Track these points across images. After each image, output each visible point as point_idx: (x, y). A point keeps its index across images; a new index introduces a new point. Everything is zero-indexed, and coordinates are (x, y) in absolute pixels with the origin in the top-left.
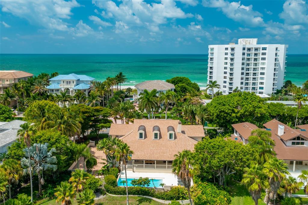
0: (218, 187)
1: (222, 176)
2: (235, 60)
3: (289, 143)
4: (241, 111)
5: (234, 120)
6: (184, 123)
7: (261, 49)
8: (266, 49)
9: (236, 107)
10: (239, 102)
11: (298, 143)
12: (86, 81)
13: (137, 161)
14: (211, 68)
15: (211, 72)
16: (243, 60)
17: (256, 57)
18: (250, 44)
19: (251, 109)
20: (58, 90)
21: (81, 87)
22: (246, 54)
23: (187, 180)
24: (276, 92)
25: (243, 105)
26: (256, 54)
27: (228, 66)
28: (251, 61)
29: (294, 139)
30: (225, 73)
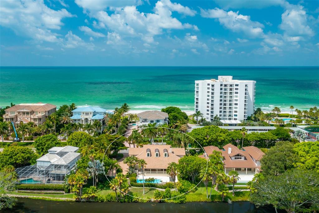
0: (191, 183)
1: (193, 177)
2: (214, 94)
3: (233, 158)
4: (209, 139)
5: (205, 144)
7: (235, 85)
8: (238, 86)
9: (206, 136)
10: (208, 133)
11: (238, 158)
12: (101, 112)
13: (146, 170)
14: (197, 99)
15: (197, 103)
16: (221, 93)
17: (231, 91)
18: (226, 81)
19: (215, 137)
20: (79, 120)
21: (98, 117)
22: (223, 89)
23: (174, 177)
24: (247, 118)
25: (211, 135)
26: (231, 89)
27: (210, 98)
28: (228, 94)
29: (236, 156)
30: (208, 103)
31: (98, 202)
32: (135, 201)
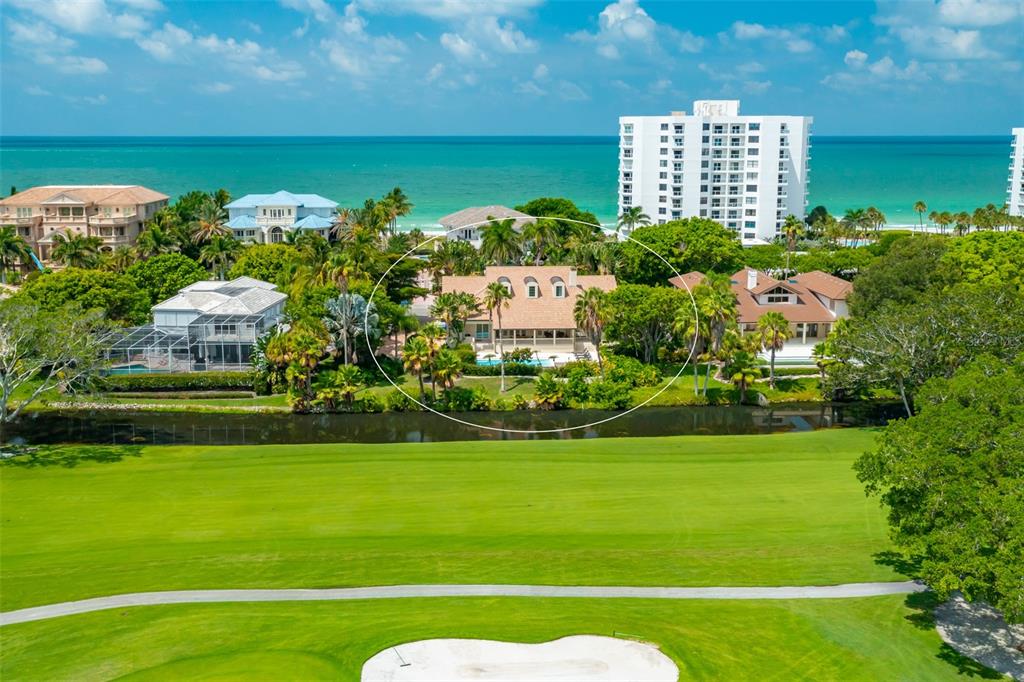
0: (643, 361)
2: (684, 154)
3: (764, 299)
4: (686, 253)
6: (581, 273)
7: (747, 127)
8: (758, 128)
9: (677, 245)
10: (682, 236)
11: (778, 300)
12: (321, 209)
14: (627, 175)
15: (627, 187)
16: (703, 154)
17: (735, 148)
18: (720, 114)
19: (704, 248)
20: (252, 232)
21: (311, 222)
22: (711, 140)
23: (595, 330)
25: (689, 242)
26: (735, 141)
27: (670, 169)
28: (725, 157)
29: (772, 292)
30: (663, 187)
31: (364, 412)
32: (478, 406)
